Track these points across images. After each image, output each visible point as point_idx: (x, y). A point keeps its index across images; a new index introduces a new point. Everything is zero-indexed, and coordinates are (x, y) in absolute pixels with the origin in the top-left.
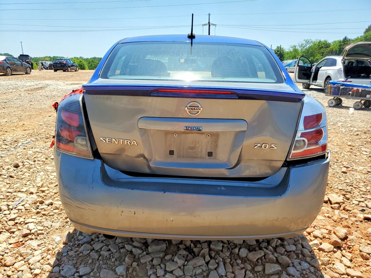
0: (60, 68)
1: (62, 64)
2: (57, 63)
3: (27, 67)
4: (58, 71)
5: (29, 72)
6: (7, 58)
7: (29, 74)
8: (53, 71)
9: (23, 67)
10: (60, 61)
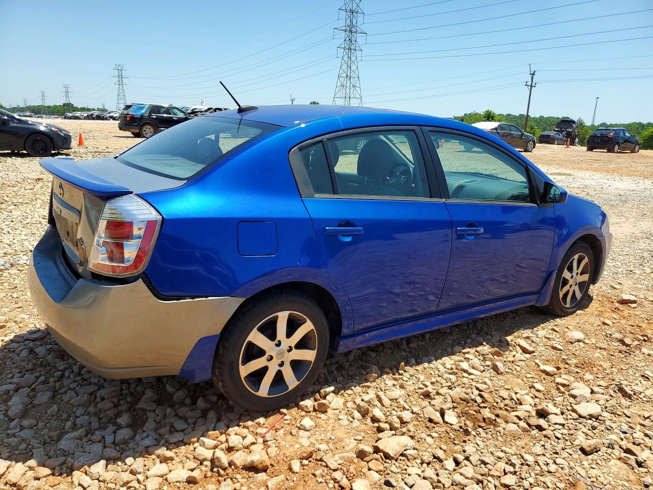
0: (598, 146)
1: (605, 139)
2: (596, 136)
3: (530, 141)
4: (594, 150)
5: (530, 149)
6: (500, 125)
7: (530, 151)
8: (585, 148)
9: (522, 140)
10: (604, 132)
